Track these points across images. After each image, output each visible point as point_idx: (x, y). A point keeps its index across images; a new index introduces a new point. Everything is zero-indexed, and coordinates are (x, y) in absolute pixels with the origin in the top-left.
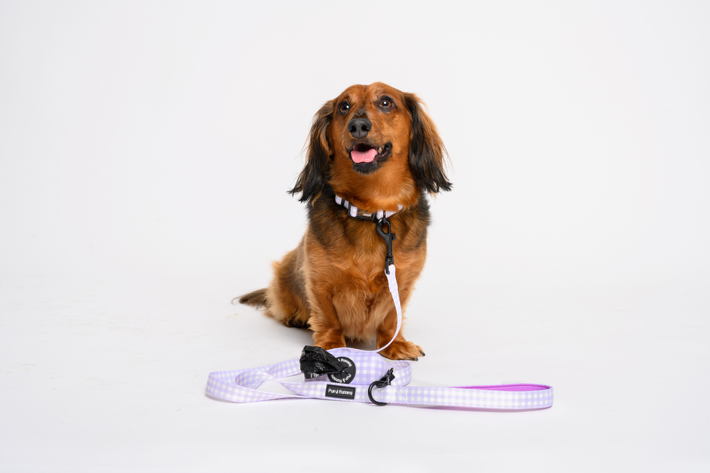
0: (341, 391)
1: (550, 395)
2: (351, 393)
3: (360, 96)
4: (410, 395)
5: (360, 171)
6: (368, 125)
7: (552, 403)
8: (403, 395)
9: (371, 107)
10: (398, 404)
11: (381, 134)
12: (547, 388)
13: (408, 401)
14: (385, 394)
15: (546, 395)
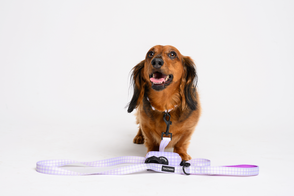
0: (168, 169)
1: (258, 170)
2: (173, 170)
3: (159, 49)
4: (201, 170)
5: (155, 89)
6: (162, 62)
7: (258, 173)
8: (198, 170)
9: (165, 55)
10: (195, 174)
11: (168, 69)
12: (256, 166)
13: (200, 173)
14: (189, 170)
15: (256, 170)
